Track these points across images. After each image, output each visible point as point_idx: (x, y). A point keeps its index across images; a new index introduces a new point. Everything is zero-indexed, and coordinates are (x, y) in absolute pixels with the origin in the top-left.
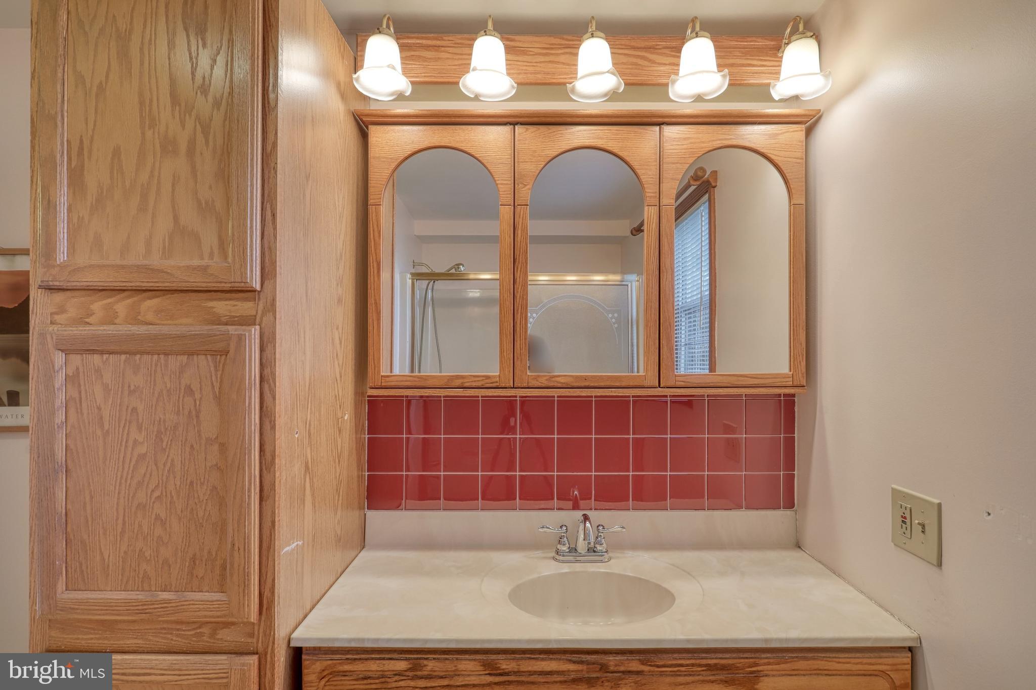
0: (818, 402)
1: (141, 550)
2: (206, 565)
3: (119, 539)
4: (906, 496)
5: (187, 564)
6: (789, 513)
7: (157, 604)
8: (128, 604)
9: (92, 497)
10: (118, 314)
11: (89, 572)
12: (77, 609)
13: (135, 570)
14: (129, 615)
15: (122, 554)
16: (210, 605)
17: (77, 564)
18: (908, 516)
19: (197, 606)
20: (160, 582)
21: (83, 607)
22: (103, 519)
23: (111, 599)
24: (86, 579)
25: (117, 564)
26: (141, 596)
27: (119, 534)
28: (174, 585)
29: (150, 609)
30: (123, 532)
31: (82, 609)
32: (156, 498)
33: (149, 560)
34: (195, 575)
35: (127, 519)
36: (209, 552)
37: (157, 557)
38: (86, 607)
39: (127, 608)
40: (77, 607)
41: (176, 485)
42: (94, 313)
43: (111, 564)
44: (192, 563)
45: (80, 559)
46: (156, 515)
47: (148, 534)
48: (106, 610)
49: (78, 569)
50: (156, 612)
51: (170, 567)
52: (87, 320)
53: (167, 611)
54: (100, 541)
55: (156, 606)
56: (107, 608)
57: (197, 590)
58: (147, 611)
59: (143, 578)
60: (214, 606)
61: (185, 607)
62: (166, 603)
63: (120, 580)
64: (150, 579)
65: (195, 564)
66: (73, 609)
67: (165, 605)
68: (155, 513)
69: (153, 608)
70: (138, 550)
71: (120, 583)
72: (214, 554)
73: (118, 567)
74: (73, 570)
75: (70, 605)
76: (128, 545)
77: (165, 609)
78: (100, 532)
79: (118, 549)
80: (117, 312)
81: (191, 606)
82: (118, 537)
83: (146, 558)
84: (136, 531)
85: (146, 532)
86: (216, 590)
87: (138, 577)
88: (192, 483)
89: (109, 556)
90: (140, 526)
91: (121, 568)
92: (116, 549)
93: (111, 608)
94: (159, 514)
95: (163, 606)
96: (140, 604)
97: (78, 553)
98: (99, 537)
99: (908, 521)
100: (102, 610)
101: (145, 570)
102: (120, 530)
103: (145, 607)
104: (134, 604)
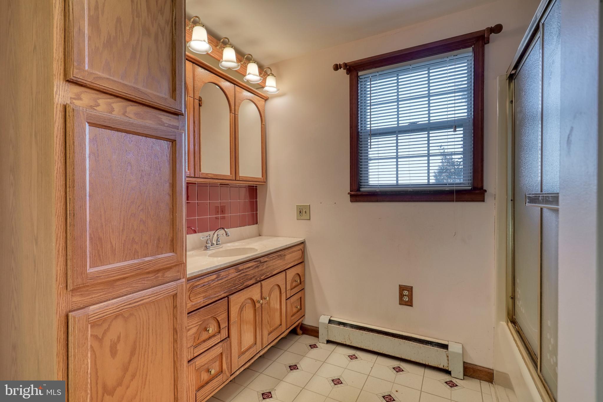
0: (268, 189)
1: (133, 238)
2: (164, 241)
3: (121, 234)
4: (300, 206)
5: (156, 242)
6: (257, 225)
7: (145, 263)
8: (131, 267)
9: (105, 212)
10: (114, 109)
11: (104, 255)
12: (101, 276)
13: (130, 249)
14: (131, 272)
15: (123, 242)
16: (169, 258)
17: (96, 251)
18: (301, 211)
19: (164, 260)
20: (143, 253)
21: (105, 274)
22: (112, 223)
23: (121, 266)
24: (102, 259)
25: (120, 247)
26: (136, 261)
27: (121, 231)
28: (150, 254)
29: (142, 266)
30: (123, 230)
31: (104, 276)
32: (140, 210)
33: (137, 243)
34: (159, 247)
35: (125, 222)
36: (165, 235)
37: (141, 240)
38: (106, 274)
39: (130, 269)
40: (101, 275)
41: (150, 203)
42: (99, 105)
43: (117, 248)
44: (158, 241)
45: (98, 248)
46: (141, 219)
47: (136, 229)
48: (119, 272)
49: (97, 255)
50: (145, 268)
51: (148, 245)
52: (95, 108)
53: (150, 266)
54: (110, 236)
55: (145, 264)
56: (119, 271)
57: (160, 254)
58: (141, 268)
59: (134, 253)
60: (171, 259)
61: (158, 262)
62: (150, 262)
63: (122, 256)
64: (138, 252)
65: (159, 241)
66: (99, 276)
67: (149, 263)
68: (140, 218)
69: (143, 266)
70: (131, 238)
71: (122, 257)
72: (167, 235)
73: (121, 249)
74: (93, 255)
75: (97, 275)
76: (126, 237)
77: (150, 265)
78: (110, 231)
79: (121, 239)
80: (113, 108)
81: (161, 261)
82: (121, 233)
83: (136, 242)
84: (130, 228)
85: (136, 228)
86: (168, 252)
87: (132, 253)
88: (158, 202)
89: (116, 244)
90: (133, 225)
91: (122, 249)
92: (120, 239)
93: (121, 271)
94: (142, 219)
95: (148, 263)
96: (137, 265)
97: (97, 245)
98: (110, 234)
99: (301, 212)
100: (116, 273)
101: (135, 248)
102: (121, 228)
103: (139, 266)
104: (134, 266)
